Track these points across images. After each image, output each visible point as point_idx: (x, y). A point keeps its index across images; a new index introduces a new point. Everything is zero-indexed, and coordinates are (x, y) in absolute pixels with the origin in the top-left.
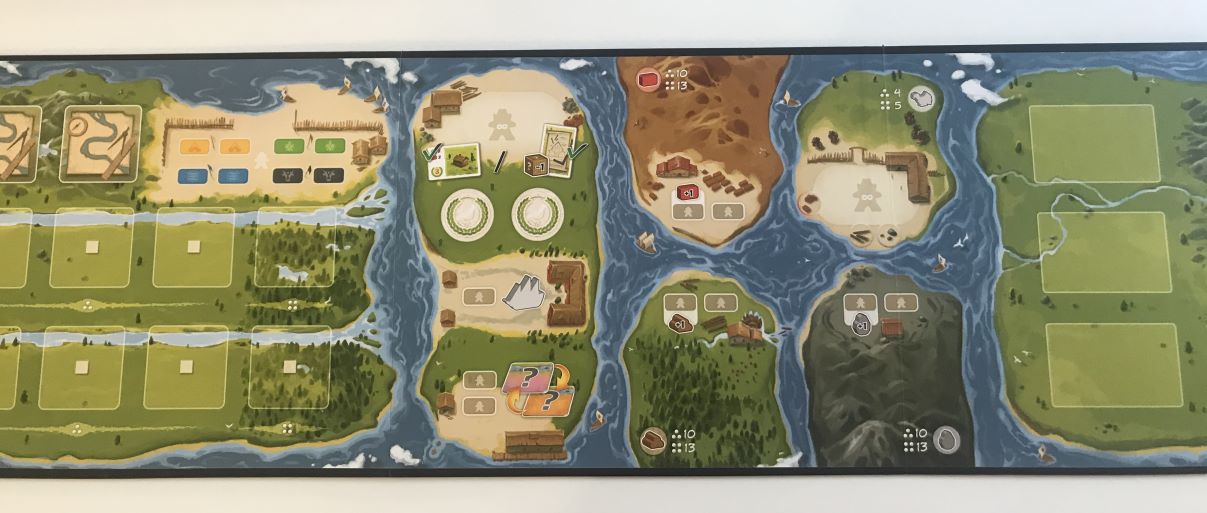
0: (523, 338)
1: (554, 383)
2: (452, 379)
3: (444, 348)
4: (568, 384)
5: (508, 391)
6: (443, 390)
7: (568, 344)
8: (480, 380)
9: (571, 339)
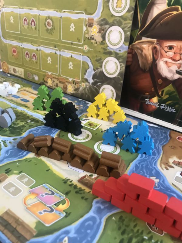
0: (62, 178)
1: (57, 205)
2: (15, 172)
3: (26, 161)
4: (64, 211)
5: (32, 193)
6: (6, 173)
7: (81, 194)
8: (26, 180)
9: (84, 193)
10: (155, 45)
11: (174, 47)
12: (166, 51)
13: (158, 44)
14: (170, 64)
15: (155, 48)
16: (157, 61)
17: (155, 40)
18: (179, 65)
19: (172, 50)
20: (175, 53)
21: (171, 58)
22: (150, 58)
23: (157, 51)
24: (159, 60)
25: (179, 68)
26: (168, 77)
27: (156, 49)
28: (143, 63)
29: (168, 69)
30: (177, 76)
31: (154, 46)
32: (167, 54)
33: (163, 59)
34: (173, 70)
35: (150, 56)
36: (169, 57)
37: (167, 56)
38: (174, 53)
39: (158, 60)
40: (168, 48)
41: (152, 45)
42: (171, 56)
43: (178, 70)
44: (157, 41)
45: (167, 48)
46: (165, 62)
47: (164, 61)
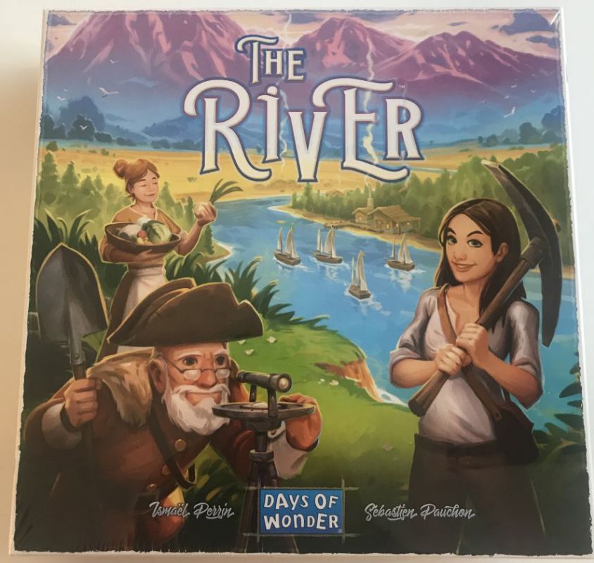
10: (153, 360)
11: (197, 357)
12: (182, 369)
13: (160, 357)
14: (195, 398)
15: (154, 366)
16: (164, 397)
17: (151, 350)
18: (216, 395)
19: (195, 364)
20: (202, 371)
21: (196, 383)
22: (145, 391)
23: (159, 372)
24: (169, 391)
25: (218, 401)
26: (197, 429)
27: (156, 369)
28: (128, 407)
29: (194, 410)
30: (218, 422)
31: (150, 362)
32: (185, 375)
33: (176, 389)
34: (206, 408)
35: (145, 387)
36: (190, 380)
37: (185, 379)
38: (200, 371)
39: (166, 392)
40: (185, 362)
41: (145, 362)
42: (195, 379)
43: (218, 407)
44: (157, 350)
45: (183, 362)
46: (184, 396)
47: (182, 394)
